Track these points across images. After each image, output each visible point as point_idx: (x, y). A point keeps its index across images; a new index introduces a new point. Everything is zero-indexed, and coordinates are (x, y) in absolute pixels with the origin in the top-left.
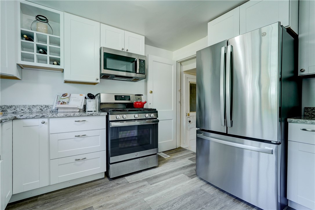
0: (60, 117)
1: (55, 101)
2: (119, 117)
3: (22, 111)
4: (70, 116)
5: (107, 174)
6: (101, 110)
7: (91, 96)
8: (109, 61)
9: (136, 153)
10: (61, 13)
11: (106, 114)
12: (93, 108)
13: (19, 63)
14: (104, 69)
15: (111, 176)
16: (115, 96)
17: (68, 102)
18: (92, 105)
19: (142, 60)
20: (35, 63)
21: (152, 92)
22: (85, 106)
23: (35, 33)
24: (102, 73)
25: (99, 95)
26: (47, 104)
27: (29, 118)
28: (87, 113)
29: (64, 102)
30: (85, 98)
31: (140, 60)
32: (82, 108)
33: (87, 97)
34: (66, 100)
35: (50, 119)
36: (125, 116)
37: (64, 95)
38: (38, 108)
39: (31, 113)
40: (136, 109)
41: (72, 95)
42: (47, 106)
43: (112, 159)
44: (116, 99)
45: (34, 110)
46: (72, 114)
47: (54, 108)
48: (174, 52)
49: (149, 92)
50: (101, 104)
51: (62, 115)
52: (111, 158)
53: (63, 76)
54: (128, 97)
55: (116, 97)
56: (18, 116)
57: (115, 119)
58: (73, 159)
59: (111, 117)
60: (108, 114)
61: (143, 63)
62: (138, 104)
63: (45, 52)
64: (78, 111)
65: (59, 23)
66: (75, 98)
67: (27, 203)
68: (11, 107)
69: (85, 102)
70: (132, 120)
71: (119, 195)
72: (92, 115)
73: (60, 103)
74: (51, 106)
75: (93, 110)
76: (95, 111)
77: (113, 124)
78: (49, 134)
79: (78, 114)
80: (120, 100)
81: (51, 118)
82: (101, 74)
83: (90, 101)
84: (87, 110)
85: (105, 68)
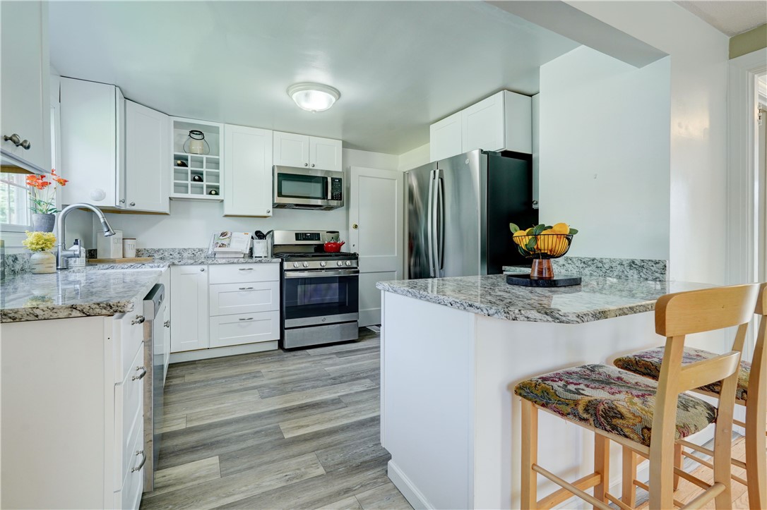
0: (221, 264)
1: (212, 243)
2: (298, 265)
3: (171, 257)
4: (233, 263)
5: (281, 343)
6: (275, 255)
7: (260, 235)
8: (285, 184)
9: (323, 317)
10: (221, 126)
11: (280, 260)
12: (263, 252)
13: (172, 196)
14: (278, 196)
15: (286, 347)
16: (296, 234)
17: (229, 244)
18: (261, 248)
19: (337, 179)
20: (189, 195)
21: (356, 227)
22: (251, 249)
23: (189, 156)
24: (275, 202)
25: (271, 233)
26: (200, 247)
27: (188, 265)
28: (254, 259)
29: (223, 244)
30: (252, 238)
31: (333, 180)
32: (248, 252)
33: (254, 236)
34: (225, 242)
35: (210, 266)
36: (306, 263)
37: (223, 234)
38: (190, 252)
39: (182, 258)
40: (328, 254)
41: (234, 234)
42: (201, 250)
43: (288, 323)
44: (297, 239)
45: (185, 255)
46: (236, 260)
47: (210, 252)
48: (400, 156)
49: (351, 225)
50: (274, 246)
51: (224, 261)
52: (286, 321)
53: (222, 207)
54: (316, 236)
55: (298, 236)
56: (176, 262)
57: (292, 268)
58: (236, 318)
59: (287, 265)
60: (282, 260)
61: (337, 183)
62: (331, 247)
63: (201, 180)
64: (242, 256)
65: (219, 133)
66: (239, 237)
67: (184, 365)
68: (158, 251)
69: (252, 243)
70: (317, 269)
71: (294, 364)
72: (260, 262)
73: (219, 245)
74: (207, 250)
75: (263, 255)
76: (265, 257)
77: (289, 275)
78: (209, 285)
79: (242, 260)
80: (304, 239)
81: (211, 264)
82: (274, 204)
83: (259, 242)
84: (254, 255)
85: (280, 195)
